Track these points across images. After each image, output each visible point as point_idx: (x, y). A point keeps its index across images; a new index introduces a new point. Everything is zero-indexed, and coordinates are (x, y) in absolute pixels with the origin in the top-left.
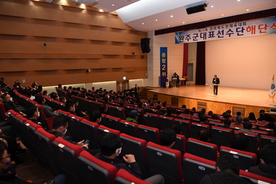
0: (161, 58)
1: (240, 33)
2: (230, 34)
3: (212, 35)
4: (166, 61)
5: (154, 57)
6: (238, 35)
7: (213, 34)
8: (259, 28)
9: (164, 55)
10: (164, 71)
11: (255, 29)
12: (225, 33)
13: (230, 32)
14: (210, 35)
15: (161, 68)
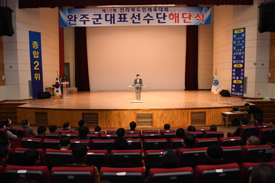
0: (32, 49)
1: (162, 20)
2: (148, 20)
3: (123, 18)
4: (40, 55)
5: (19, 46)
6: (159, 22)
7: (125, 18)
8: (183, 17)
9: (35, 44)
10: (37, 71)
11: (178, 17)
12: (142, 18)
13: (148, 18)
14: (120, 18)
15: (33, 66)
